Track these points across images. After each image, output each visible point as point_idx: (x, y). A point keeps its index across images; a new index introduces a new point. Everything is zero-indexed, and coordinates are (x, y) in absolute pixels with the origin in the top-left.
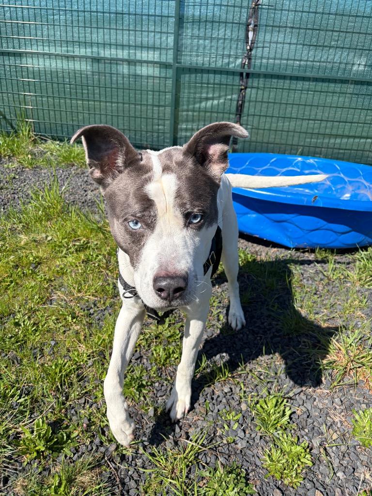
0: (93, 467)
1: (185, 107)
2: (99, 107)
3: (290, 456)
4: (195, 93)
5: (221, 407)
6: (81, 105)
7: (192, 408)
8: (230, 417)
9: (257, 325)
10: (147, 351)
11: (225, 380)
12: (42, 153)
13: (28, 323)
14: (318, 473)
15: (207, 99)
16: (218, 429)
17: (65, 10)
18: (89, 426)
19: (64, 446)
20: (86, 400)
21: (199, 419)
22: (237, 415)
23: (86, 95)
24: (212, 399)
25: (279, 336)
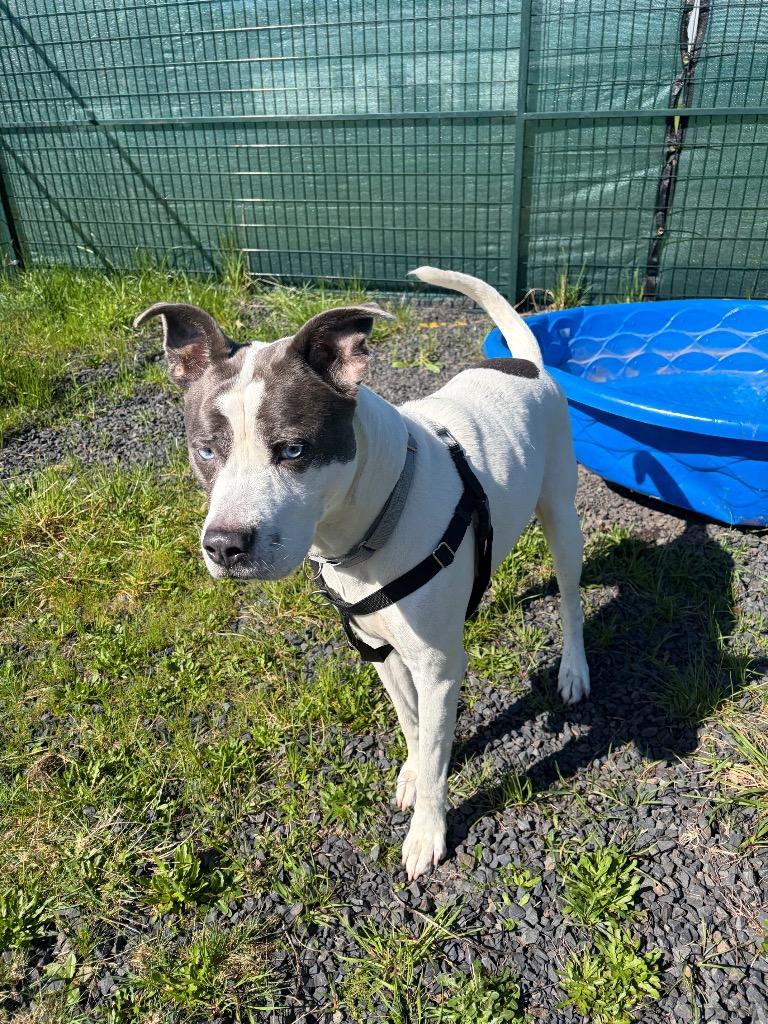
0: (260, 940)
1: (543, 204)
2: (368, 215)
3: (617, 973)
4: (565, 172)
5: (504, 858)
6: (335, 213)
7: (450, 854)
8: (518, 881)
9: (617, 695)
10: (387, 733)
11: (524, 806)
12: (263, 314)
13: (190, 665)
14: (670, 1014)
15: (591, 182)
16: (490, 900)
17: (304, 27)
18: (264, 865)
19: (219, 895)
20: (266, 817)
21: (458, 877)
22: (533, 877)
23: (345, 193)
24: (492, 840)
25: (656, 724)
